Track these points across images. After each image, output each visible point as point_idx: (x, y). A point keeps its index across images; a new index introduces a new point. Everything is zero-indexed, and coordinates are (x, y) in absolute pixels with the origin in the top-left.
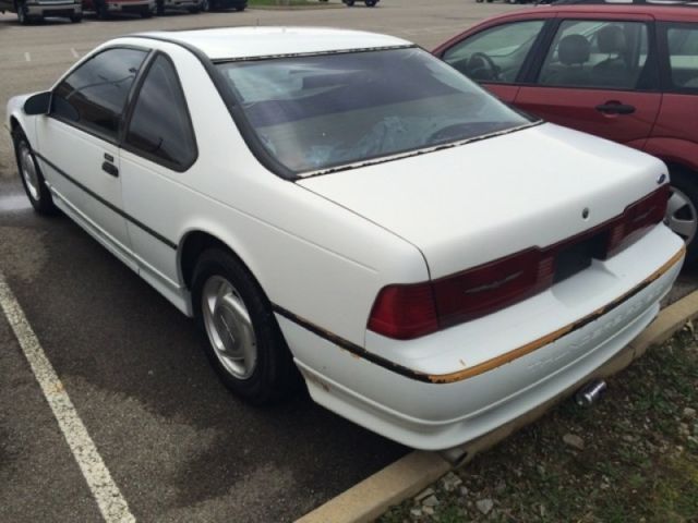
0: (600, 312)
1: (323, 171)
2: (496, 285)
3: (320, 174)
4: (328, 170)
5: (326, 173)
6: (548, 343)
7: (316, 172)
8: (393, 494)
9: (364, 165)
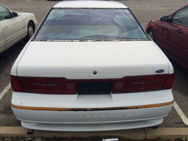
0: (88, 109)
1: (39, 40)
2: (44, 85)
3: (38, 41)
4: (40, 40)
5: (40, 41)
6: (57, 111)
7: (37, 40)
8: (18, 133)
9: (51, 41)
